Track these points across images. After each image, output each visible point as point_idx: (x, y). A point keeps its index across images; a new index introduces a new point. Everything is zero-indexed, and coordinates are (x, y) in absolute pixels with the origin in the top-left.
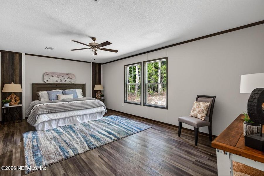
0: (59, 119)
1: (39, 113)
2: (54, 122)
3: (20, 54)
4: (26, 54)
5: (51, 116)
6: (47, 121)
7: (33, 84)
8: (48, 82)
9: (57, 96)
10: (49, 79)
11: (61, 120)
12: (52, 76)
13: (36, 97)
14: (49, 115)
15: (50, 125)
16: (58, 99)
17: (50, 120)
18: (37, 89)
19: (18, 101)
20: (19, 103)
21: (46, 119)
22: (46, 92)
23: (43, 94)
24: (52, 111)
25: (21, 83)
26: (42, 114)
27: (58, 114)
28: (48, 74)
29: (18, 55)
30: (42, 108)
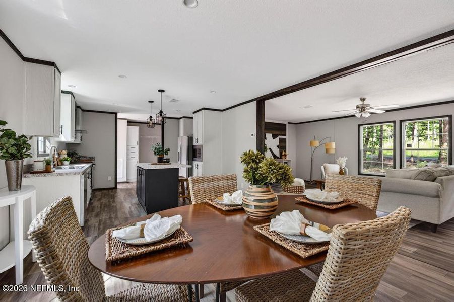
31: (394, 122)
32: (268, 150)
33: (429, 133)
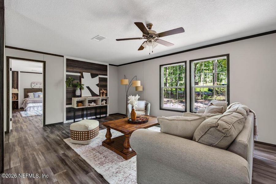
0: (38, 106)
1: (28, 102)
2: (36, 107)
3: (17, 72)
4: (21, 72)
5: (34, 105)
6: (32, 107)
7: (25, 89)
8: (34, 88)
9: (39, 95)
10: (35, 86)
11: (39, 107)
12: (37, 84)
13: (26, 96)
14: (33, 104)
15: (34, 109)
16: (39, 97)
17: (33, 107)
18: (27, 92)
19: (16, 98)
20: (16, 99)
21: (32, 106)
22: (32, 93)
23: (31, 95)
24: (34, 102)
25: (17, 88)
26: (29, 103)
27: (38, 104)
28: (34, 83)
29: (16, 73)
30: (30, 100)
31: (185, 62)
32: (86, 89)
33: (208, 80)
